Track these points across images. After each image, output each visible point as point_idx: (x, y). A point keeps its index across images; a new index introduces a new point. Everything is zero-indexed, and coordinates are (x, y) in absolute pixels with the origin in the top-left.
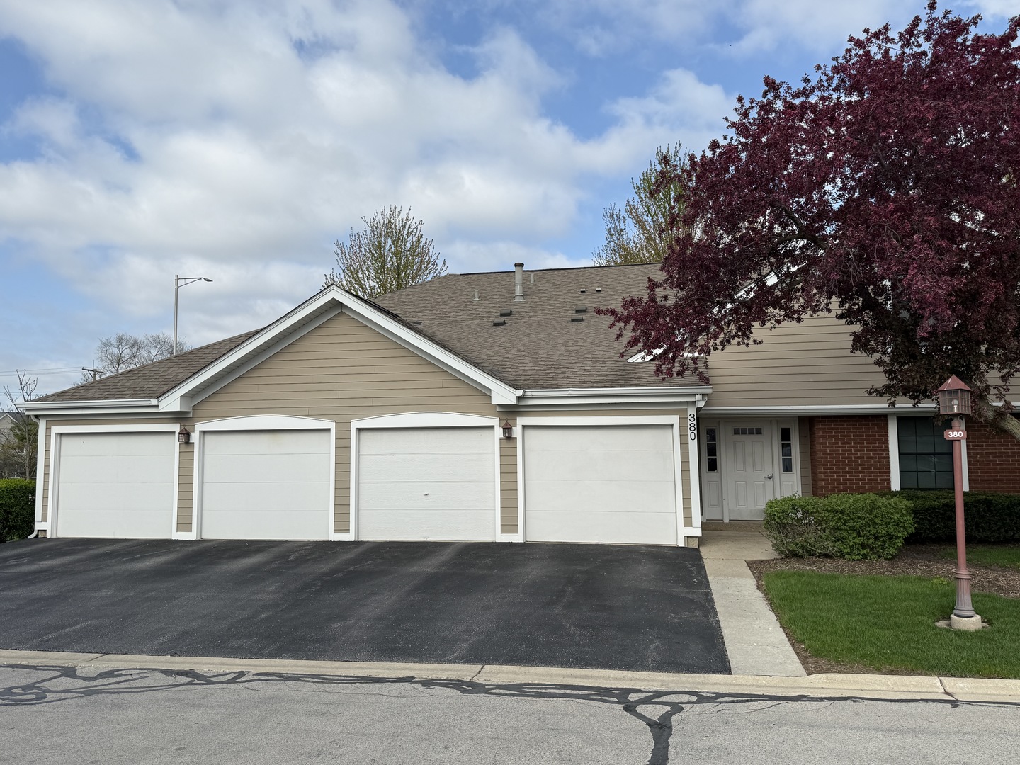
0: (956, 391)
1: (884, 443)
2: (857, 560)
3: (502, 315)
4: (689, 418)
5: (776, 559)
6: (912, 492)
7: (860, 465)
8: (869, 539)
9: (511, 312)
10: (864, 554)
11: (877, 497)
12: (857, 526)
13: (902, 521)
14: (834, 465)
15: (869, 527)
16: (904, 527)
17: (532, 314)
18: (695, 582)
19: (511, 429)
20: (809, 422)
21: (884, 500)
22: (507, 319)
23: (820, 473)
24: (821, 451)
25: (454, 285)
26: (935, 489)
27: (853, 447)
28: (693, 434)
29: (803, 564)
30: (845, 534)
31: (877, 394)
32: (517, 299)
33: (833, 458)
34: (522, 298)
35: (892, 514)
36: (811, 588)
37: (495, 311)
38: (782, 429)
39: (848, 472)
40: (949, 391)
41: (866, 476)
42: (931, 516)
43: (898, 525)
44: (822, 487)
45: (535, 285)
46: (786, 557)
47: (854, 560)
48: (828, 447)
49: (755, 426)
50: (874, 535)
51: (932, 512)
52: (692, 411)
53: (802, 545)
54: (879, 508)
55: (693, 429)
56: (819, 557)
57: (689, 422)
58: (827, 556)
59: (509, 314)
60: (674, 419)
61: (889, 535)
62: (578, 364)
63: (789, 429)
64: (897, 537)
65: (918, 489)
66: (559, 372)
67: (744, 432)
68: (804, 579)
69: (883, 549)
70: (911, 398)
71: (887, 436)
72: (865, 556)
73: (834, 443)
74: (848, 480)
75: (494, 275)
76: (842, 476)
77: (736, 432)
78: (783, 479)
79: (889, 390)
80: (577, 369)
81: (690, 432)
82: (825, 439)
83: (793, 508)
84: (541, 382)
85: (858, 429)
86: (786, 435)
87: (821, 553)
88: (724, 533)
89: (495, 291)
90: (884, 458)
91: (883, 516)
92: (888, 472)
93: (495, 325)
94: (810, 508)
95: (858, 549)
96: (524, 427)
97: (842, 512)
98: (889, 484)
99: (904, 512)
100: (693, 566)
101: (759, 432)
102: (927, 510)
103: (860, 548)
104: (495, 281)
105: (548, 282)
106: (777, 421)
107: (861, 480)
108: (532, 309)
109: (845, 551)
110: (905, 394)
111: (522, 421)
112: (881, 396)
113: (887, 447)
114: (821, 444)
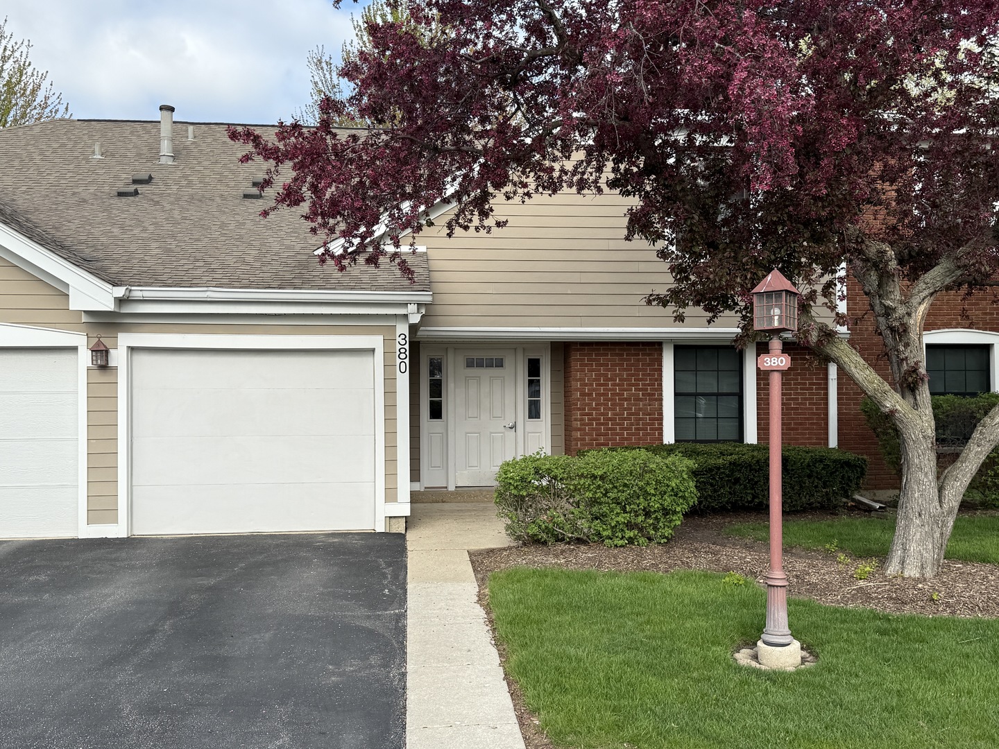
0: (778, 293)
1: (656, 380)
2: (621, 546)
3: (135, 182)
4: (399, 339)
5: (510, 548)
6: (690, 446)
7: (625, 409)
8: (637, 516)
9: (151, 178)
10: (630, 538)
11: (650, 454)
12: (623, 497)
13: (682, 489)
14: (594, 409)
15: (638, 498)
16: (684, 497)
17: (184, 183)
18: (384, 595)
19: (107, 352)
20: (564, 350)
21: (658, 459)
22: (141, 188)
23: (576, 420)
24: (577, 390)
25: (65, 134)
26: (717, 441)
27: (618, 385)
28: (403, 364)
29: (547, 554)
30: (605, 509)
31: (658, 304)
32: (163, 160)
33: (593, 400)
34: (172, 159)
35: (669, 479)
36: (555, 599)
37: (125, 176)
38: (529, 360)
39: (610, 419)
40: (769, 294)
41: (632, 424)
42: (714, 479)
43: (676, 495)
44: (577, 439)
45: (194, 143)
46: (524, 544)
47: (616, 546)
48: (586, 385)
49: (495, 355)
50: (643, 510)
51: (717, 473)
52: (403, 329)
53: (546, 527)
54: (651, 471)
55: (403, 356)
56: (569, 543)
57: (398, 347)
58: (579, 541)
59: (149, 180)
60: (376, 341)
61: (664, 509)
62: (235, 254)
63: (539, 360)
64: (675, 512)
65: (696, 441)
66: (201, 264)
67: (480, 364)
68: (548, 581)
69: (656, 529)
70: (707, 309)
71: (660, 370)
72: (631, 541)
73: (595, 380)
74: (611, 429)
75: (132, 124)
76: (602, 424)
77: (470, 364)
78: (528, 429)
79: (676, 297)
80: (230, 261)
81: (398, 361)
82: (584, 373)
83: (537, 473)
84: (165, 277)
85: (625, 360)
86: (534, 368)
87: (572, 537)
88: (446, 506)
89: (130, 146)
90: (656, 400)
91: (658, 482)
92: (661, 419)
93: (121, 194)
94: (558, 472)
95: (623, 530)
96: (132, 349)
97: (602, 478)
98: (661, 434)
99: (685, 476)
100: (389, 565)
101: (500, 364)
102: (711, 470)
103: (625, 529)
104: (132, 133)
105: (215, 140)
106: (524, 349)
107: (626, 429)
108: (185, 177)
109: (605, 533)
110: (697, 303)
111: (126, 340)
112: (665, 306)
113: (661, 385)
114: (577, 380)
